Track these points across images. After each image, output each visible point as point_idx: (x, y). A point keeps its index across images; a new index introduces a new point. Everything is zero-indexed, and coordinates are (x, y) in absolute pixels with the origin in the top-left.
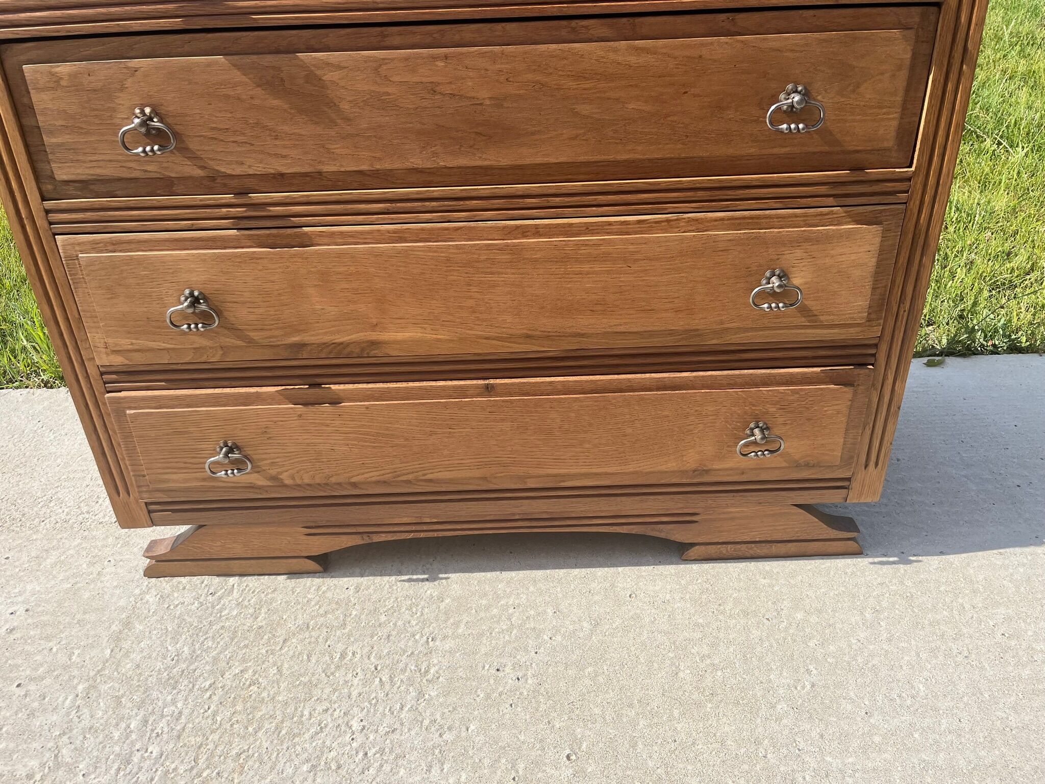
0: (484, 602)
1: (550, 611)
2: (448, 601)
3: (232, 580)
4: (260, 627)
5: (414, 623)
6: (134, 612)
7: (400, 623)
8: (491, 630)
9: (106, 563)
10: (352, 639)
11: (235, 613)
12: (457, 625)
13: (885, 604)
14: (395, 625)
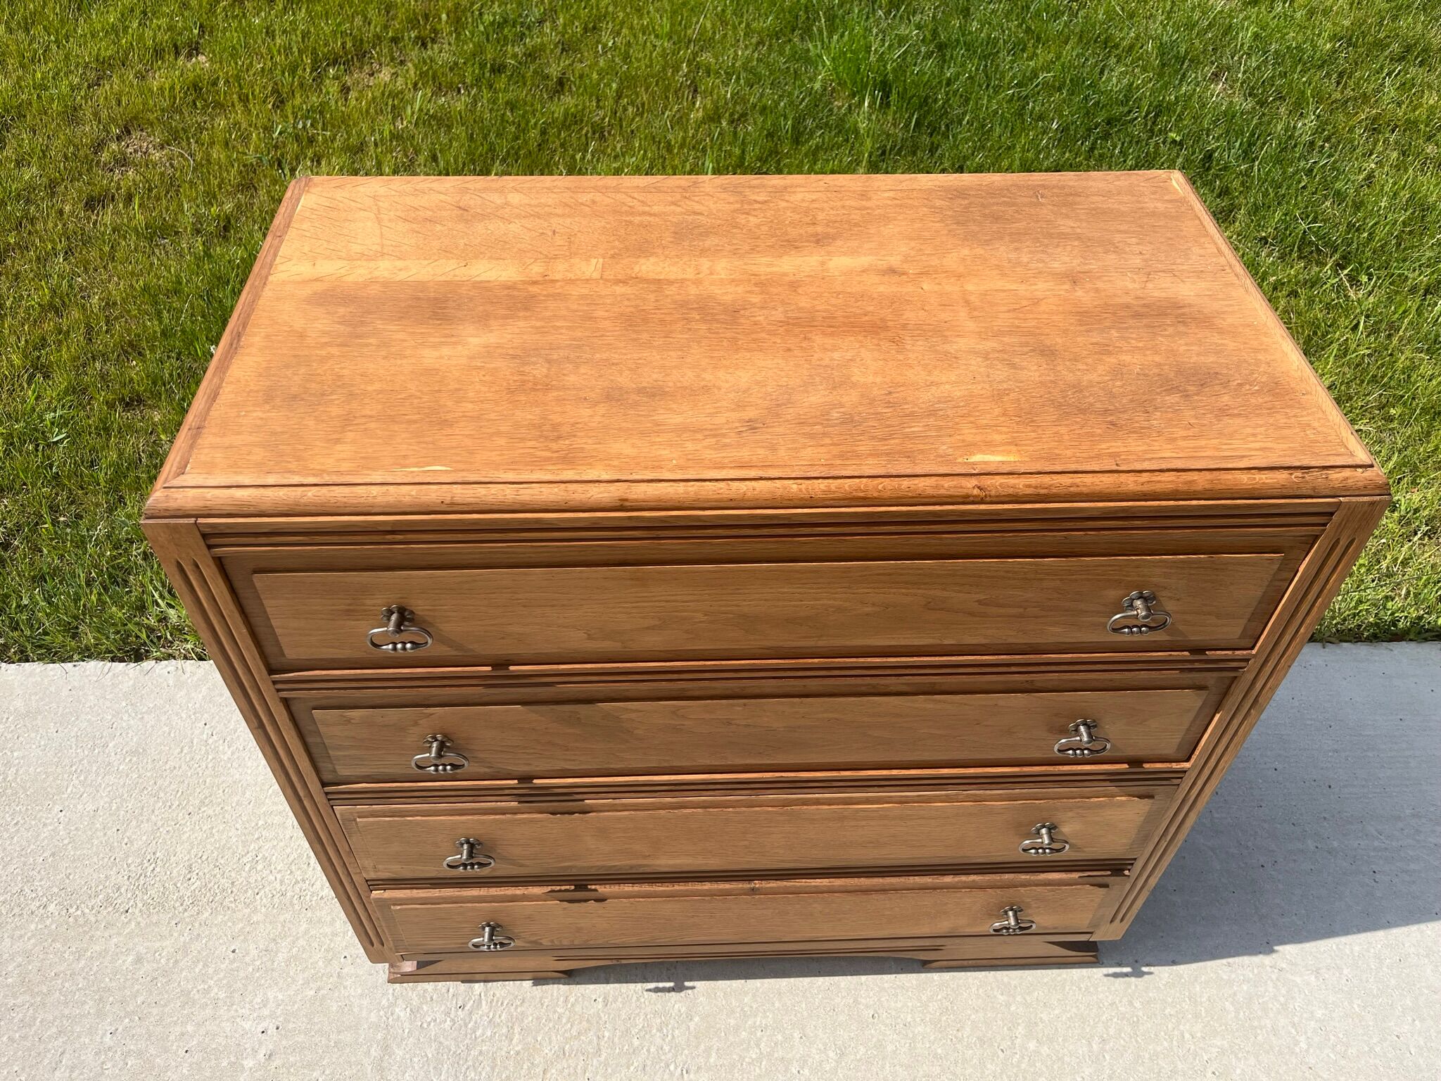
0: (732, 1022)
1: (797, 1035)
2: (696, 1019)
3: (478, 987)
4: (518, 1053)
5: (666, 1048)
6: (389, 1032)
7: (653, 1049)
8: (742, 1058)
9: (342, 960)
10: (609, 1070)
11: (489, 1033)
12: (708, 1051)
13: (1112, 1032)
14: (648, 1051)
